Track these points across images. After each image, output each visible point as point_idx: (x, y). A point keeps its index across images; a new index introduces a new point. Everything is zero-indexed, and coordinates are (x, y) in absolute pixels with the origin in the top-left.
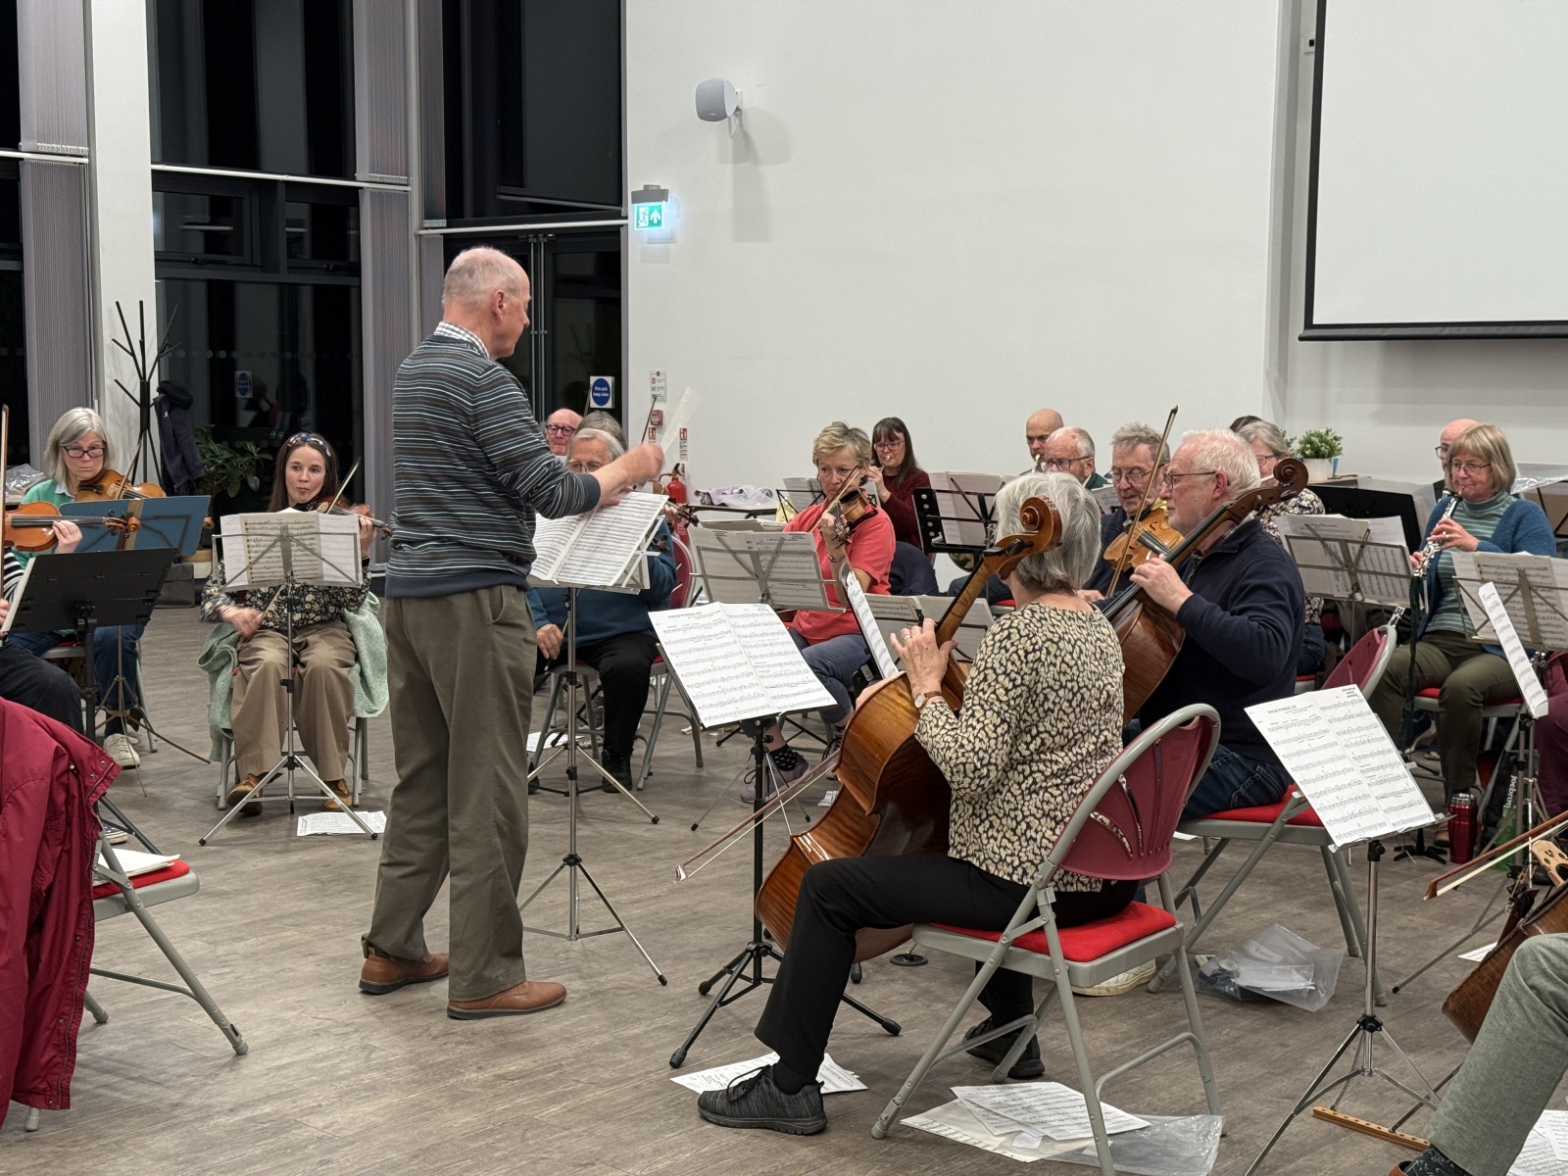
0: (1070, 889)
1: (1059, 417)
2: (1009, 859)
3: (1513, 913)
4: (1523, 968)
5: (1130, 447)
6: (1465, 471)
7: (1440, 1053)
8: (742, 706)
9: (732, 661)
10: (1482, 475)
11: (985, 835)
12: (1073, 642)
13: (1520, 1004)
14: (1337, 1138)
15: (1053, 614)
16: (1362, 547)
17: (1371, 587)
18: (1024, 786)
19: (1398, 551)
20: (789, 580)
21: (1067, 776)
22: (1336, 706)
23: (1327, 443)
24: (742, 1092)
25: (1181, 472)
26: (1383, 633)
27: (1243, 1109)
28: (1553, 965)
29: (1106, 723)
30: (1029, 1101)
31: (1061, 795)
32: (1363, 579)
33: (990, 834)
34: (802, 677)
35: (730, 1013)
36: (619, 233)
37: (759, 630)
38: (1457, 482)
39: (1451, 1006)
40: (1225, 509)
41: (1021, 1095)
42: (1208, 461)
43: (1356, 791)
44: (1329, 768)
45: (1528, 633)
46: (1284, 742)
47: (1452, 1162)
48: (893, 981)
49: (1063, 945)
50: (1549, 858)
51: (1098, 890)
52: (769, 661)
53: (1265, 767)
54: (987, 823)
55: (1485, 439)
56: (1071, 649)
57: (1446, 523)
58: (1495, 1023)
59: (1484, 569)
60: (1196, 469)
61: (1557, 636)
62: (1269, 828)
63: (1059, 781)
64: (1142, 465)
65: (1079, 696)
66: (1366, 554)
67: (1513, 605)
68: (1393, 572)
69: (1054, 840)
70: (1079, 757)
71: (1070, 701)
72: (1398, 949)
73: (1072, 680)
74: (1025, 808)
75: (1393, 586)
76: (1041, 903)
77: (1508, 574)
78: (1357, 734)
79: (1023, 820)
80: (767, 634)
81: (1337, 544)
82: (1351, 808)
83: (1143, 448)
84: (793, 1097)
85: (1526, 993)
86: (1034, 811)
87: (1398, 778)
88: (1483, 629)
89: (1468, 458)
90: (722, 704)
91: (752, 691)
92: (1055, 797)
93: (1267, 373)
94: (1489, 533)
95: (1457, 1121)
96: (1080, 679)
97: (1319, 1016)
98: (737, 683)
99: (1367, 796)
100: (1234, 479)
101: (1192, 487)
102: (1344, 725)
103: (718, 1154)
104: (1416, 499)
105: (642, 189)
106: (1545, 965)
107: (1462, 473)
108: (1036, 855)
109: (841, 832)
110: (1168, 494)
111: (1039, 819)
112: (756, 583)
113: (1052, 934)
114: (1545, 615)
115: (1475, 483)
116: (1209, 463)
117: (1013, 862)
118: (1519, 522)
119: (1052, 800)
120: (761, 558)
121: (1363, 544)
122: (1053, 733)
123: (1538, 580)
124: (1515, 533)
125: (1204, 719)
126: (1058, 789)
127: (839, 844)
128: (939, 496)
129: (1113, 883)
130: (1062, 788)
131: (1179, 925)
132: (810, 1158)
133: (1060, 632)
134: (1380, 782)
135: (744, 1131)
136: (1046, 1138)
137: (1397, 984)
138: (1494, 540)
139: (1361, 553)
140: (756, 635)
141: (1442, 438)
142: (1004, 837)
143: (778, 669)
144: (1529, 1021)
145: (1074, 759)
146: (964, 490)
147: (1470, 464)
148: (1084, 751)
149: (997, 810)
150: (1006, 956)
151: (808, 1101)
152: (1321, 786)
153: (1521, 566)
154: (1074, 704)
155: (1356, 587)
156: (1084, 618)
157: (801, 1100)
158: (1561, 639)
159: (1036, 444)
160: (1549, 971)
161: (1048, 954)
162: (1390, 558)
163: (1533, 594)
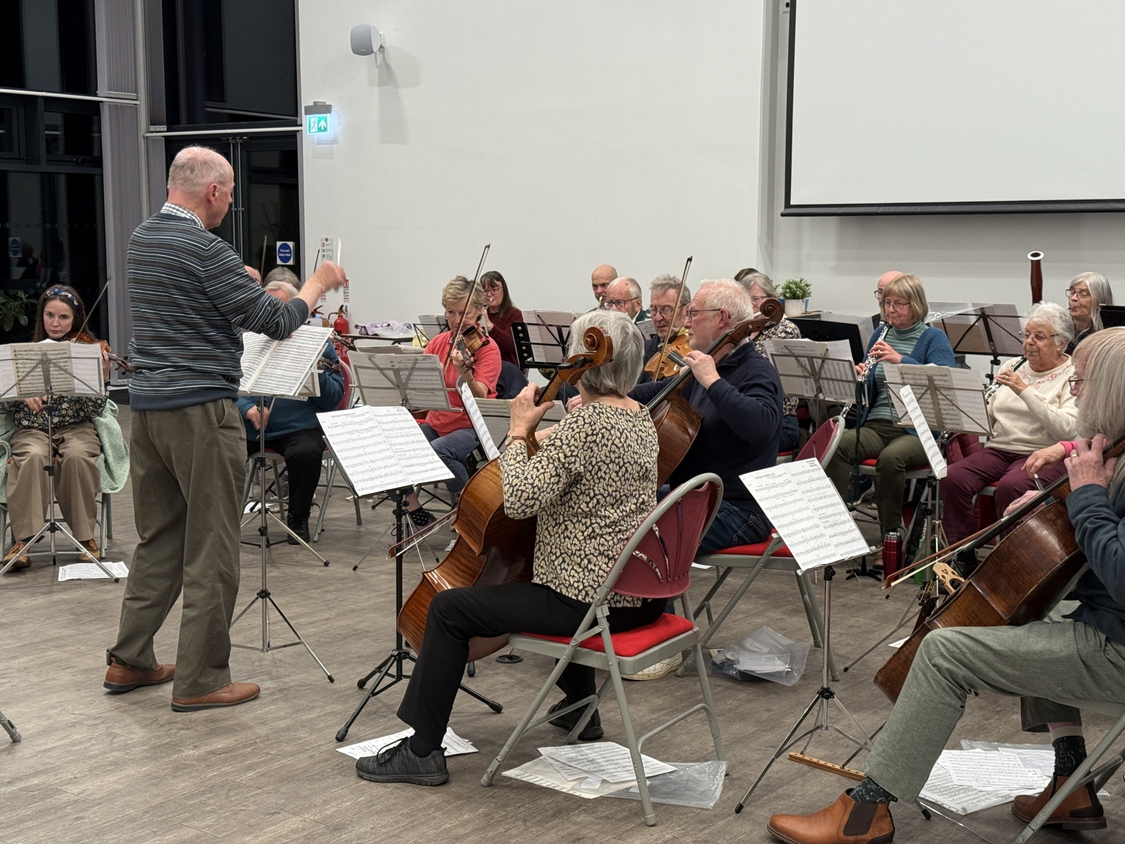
0: (619, 605)
1: (614, 270)
2: (576, 585)
3: (921, 613)
4: (928, 653)
5: (663, 290)
6: (893, 307)
7: (876, 712)
8: (386, 480)
9: (378, 448)
10: (904, 310)
11: (559, 568)
12: (621, 430)
13: (926, 677)
14: (804, 774)
15: (609, 410)
16: (823, 361)
17: (829, 389)
18: (586, 534)
19: (847, 364)
20: (422, 389)
21: (616, 526)
22: (802, 473)
23: (800, 288)
24: (387, 757)
25: (697, 309)
26: (836, 421)
27: (741, 756)
28: (948, 650)
29: (643, 489)
30: (592, 756)
31: (613, 539)
32: (824, 384)
33: (563, 566)
34: (430, 459)
35: (380, 701)
36: (296, 136)
37: (397, 425)
38: (888, 315)
39: (880, 678)
40: (727, 335)
41: (587, 752)
42: (716, 301)
43: (816, 532)
44: (798, 516)
45: (935, 420)
46: (766, 499)
47: (881, 788)
48: (497, 674)
49: (615, 643)
50: (945, 575)
51: (639, 606)
52: (406, 447)
53: (755, 516)
54: (561, 559)
55: (907, 285)
56: (619, 435)
57: (880, 344)
58: (909, 691)
59: (905, 376)
60: (707, 306)
61: (954, 421)
62: (759, 559)
63: (611, 530)
64: (670, 304)
65: (624, 469)
66: (826, 366)
67: (924, 400)
68: (844, 378)
69: (607, 572)
70: (624, 513)
71: (617, 473)
72: (848, 641)
73: (619, 457)
74: (586, 549)
75: (844, 388)
76: (599, 615)
77: (920, 379)
78: (816, 492)
79: (585, 557)
80: (404, 428)
81: (806, 359)
82: (813, 544)
83: (672, 292)
84: (424, 759)
85: (930, 669)
86: (593, 551)
87: (844, 522)
88: (905, 418)
89: (895, 298)
90: (371, 479)
91: (392, 469)
92: (608, 541)
93: (760, 239)
94: (909, 350)
95: (885, 759)
96: (625, 457)
97: (794, 689)
98: (382, 464)
99: (823, 535)
100: (733, 314)
101: (704, 319)
102: (808, 486)
103: (370, 802)
104: (860, 328)
105: (312, 104)
106: (943, 650)
107: (891, 309)
108: (595, 581)
109: (458, 568)
110: (689, 324)
111: (596, 557)
112: (397, 392)
113: (607, 638)
114: (946, 407)
115: (900, 316)
116: (716, 303)
117: (578, 586)
118: (930, 343)
119: (606, 543)
120: (401, 373)
121: (824, 359)
122: (606, 495)
123: (941, 383)
124: (927, 350)
125: (712, 484)
126: (610, 535)
127: (457, 577)
128: (529, 328)
129: (649, 601)
130: (613, 535)
131: (696, 629)
132: (437, 802)
133: (612, 422)
134: (832, 526)
135: (389, 785)
136: (604, 781)
137: (847, 665)
138: (913, 355)
139: (822, 366)
140: (396, 429)
141: (879, 285)
142: (573, 569)
143: (412, 453)
144: (932, 688)
145: (621, 514)
146: (547, 323)
147: (896, 302)
148: (628, 509)
149: (567, 550)
150: (575, 654)
151: (436, 762)
152: (791, 529)
153: (930, 373)
154: (620, 474)
155: (819, 390)
156: (632, 415)
157: (431, 762)
158: (957, 424)
159: (600, 290)
160: (945, 653)
161: (604, 652)
162: (842, 369)
163: (938, 393)
